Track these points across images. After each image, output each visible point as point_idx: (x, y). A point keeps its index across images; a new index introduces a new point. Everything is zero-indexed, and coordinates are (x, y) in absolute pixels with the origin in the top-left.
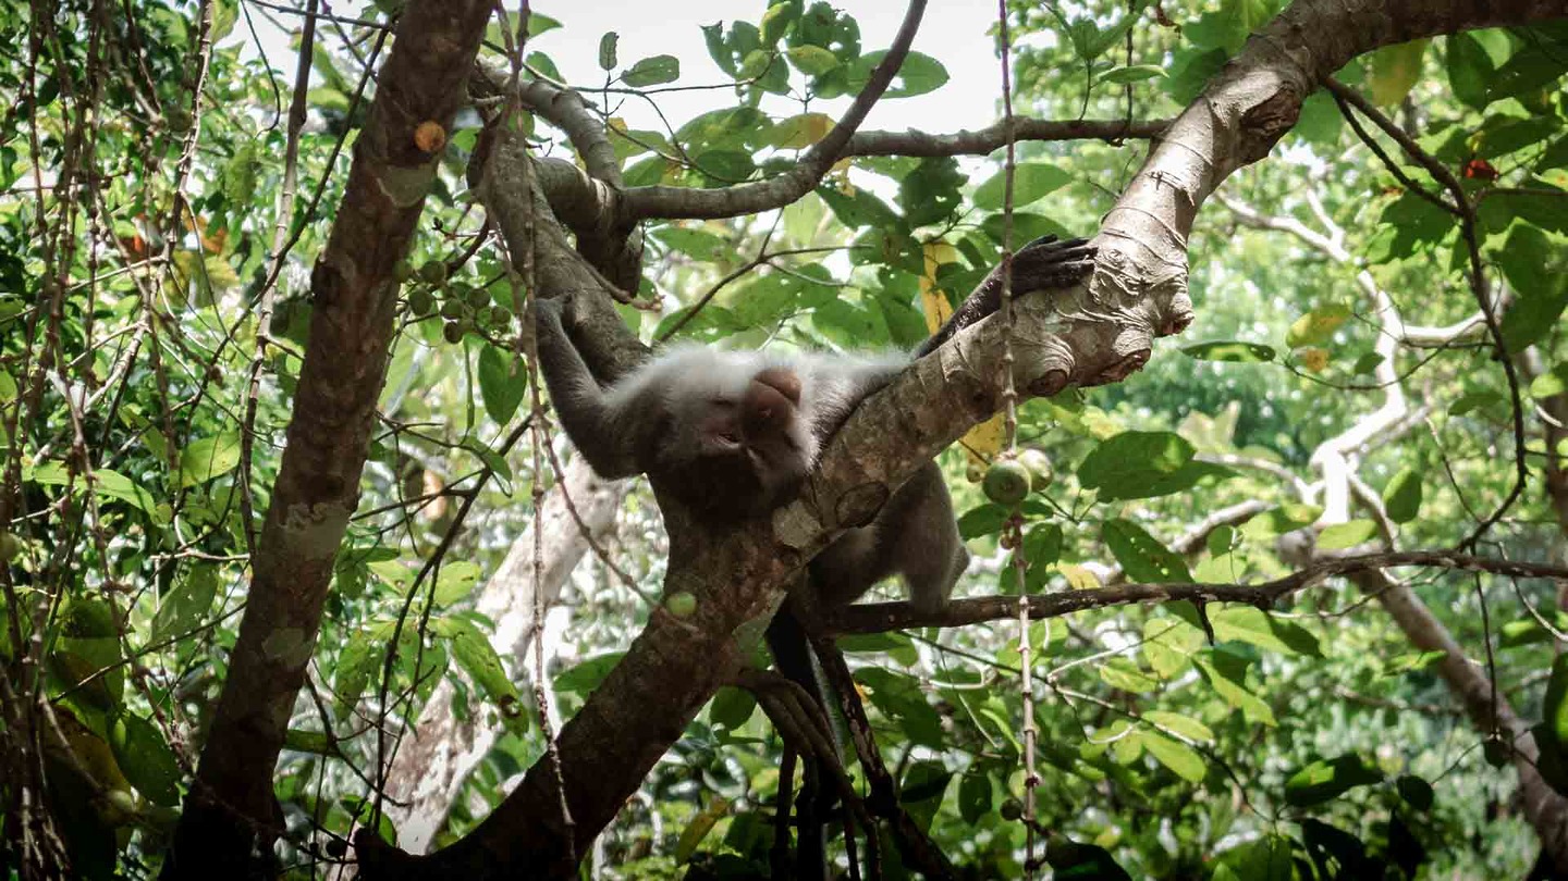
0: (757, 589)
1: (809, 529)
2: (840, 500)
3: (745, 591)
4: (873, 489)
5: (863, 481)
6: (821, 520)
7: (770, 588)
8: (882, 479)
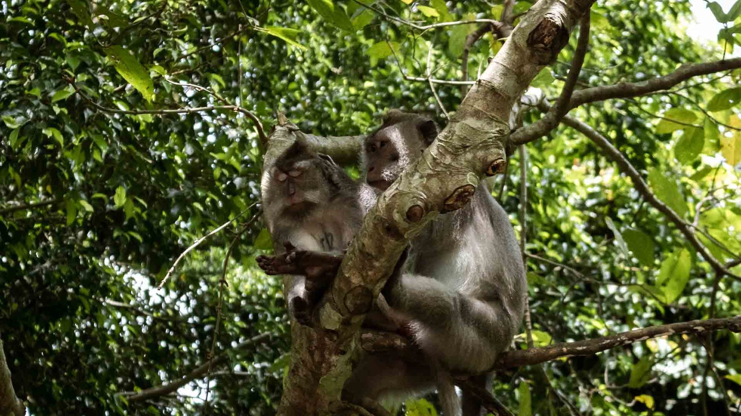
0: (322, 356)
1: (336, 318)
2: (345, 299)
3: (317, 358)
4: (359, 290)
5: (353, 286)
6: (339, 311)
7: (330, 354)
8: (362, 284)
